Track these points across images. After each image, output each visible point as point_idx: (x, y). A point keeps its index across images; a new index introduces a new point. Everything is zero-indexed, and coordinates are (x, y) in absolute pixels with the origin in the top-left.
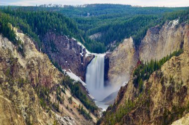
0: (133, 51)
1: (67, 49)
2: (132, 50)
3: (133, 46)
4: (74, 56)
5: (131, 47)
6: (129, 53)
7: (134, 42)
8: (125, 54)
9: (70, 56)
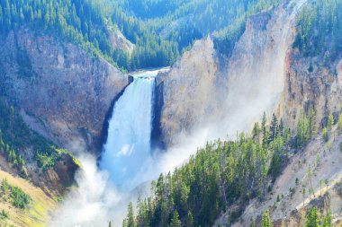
0: (213, 69)
1: (59, 67)
2: (212, 66)
3: (214, 58)
4: (75, 84)
5: (210, 59)
6: (206, 73)
7: (215, 47)
8: (197, 75)
9: (66, 83)
